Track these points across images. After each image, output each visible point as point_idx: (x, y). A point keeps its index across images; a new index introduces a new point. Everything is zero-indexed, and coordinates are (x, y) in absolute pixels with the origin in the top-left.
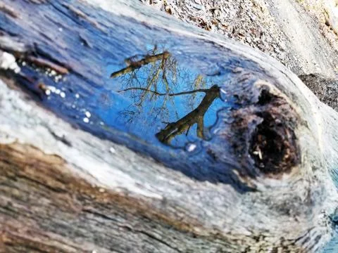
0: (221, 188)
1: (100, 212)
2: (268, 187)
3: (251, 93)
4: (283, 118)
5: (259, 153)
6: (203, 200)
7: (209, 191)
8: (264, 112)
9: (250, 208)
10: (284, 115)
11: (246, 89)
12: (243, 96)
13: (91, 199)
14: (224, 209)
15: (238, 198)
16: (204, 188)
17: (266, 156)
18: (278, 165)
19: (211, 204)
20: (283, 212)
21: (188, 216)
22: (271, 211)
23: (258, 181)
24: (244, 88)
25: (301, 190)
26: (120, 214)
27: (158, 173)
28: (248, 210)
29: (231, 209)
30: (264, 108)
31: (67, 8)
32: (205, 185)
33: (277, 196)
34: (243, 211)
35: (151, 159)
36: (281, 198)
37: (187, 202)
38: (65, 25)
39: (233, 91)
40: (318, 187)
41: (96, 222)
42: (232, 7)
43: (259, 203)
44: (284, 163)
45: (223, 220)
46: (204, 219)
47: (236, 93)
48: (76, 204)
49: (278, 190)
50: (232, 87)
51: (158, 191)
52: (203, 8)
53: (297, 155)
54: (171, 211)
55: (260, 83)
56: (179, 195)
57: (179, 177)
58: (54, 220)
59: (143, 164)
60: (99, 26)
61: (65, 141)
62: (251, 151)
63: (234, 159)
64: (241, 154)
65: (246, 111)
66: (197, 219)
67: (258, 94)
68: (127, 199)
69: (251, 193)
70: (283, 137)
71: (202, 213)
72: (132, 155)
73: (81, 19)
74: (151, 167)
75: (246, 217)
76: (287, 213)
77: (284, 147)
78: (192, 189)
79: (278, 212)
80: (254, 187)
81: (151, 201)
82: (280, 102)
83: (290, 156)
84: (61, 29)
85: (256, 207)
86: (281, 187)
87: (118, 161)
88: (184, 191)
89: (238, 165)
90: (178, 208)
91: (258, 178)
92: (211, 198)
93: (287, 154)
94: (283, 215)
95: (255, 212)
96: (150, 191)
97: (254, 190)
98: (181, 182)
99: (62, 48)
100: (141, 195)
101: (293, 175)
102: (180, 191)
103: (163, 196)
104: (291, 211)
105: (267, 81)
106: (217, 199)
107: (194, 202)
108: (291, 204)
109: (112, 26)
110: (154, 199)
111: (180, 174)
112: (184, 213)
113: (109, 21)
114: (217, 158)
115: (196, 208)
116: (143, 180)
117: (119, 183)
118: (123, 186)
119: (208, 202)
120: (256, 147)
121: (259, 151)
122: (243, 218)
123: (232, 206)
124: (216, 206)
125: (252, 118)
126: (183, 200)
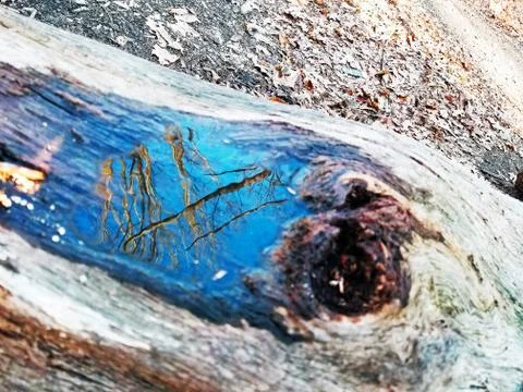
0: (250, 334)
1: (75, 370)
2: (335, 335)
3: (333, 192)
4: (381, 227)
5: (340, 283)
6: (217, 353)
7: (229, 340)
8: (351, 220)
9: (304, 369)
10: (383, 223)
11: (326, 187)
12: (321, 197)
13: (61, 350)
14: (253, 369)
15: (278, 350)
16: (221, 334)
17: (350, 288)
18: (367, 302)
19: (230, 360)
20: (367, 379)
21: (193, 377)
22: (345, 376)
23: (316, 326)
24: (322, 186)
25: (398, 342)
26: (106, 373)
27: (149, 311)
28: (298, 372)
29: (266, 368)
30: (353, 214)
31: (61, 97)
32: (224, 330)
33: (352, 351)
34: (287, 372)
35: (143, 291)
36: (360, 354)
37: (188, 355)
39: (304, 190)
40: (438, 338)
41: (70, 385)
42: (412, 68)
43: (317, 361)
44: (377, 299)
45: (253, 386)
46: (220, 383)
47: (309, 193)
48: (37, 356)
49: (353, 341)
51: (145, 338)
52: (364, 74)
53: (398, 285)
54: (168, 370)
55: (350, 175)
56: (177, 344)
57: (183, 318)
58: (8, 378)
59: (129, 299)
60: (103, 115)
61: (9, 266)
62: (325, 279)
63: (282, 290)
64: (294, 283)
65: (318, 218)
66: (208, 383)
67: (342, 194)
68: (101, 348)
69: (305, 345)
70: (375, 258)
71: (215, 373)
72: (114, 286)
73: (78, 109)
75: (294, 383)
76: (375, 381)
77: (376, 272)
78: (201, 336)
79: (359, 378)
80: (308, 335)
81: (135, 353)
82: (380, 204)
83: (385, 287)
84: (45, 124)
85: (313, 368)
86: (358, 335)
87: (88, 294)
88: (185, 339)
89: (287, 300)
90: (177, 364)
92: (231, 350)
93: (380, 283)
94: (368, 382)
95: (311, 376)
96: (131, 337)
97: (310, 338)
98: (183, 326)
100: (119, 343)
101: (386, 317)
102: (178, 338)
103: (151, 345)
104: (381, 377)
105: (364, 173)
106: (241, 352)
107: (200, 356)
108: (379, 364)
109: (125, 113)
110: (139, 350)
111: (185, 313)
112: (187, 372)
113: (122, 108)
114: (255, 289)
115: (205, 365)
116: (121, 322)
117: (85, 324)
118: (90, 329)
119: (226, 356)
120: (334, 274)
121: (339, 280)
122: (290, 385)
123: (267, 364)
124: (239, 363)
125: (321, 228)
126: (183, 352)
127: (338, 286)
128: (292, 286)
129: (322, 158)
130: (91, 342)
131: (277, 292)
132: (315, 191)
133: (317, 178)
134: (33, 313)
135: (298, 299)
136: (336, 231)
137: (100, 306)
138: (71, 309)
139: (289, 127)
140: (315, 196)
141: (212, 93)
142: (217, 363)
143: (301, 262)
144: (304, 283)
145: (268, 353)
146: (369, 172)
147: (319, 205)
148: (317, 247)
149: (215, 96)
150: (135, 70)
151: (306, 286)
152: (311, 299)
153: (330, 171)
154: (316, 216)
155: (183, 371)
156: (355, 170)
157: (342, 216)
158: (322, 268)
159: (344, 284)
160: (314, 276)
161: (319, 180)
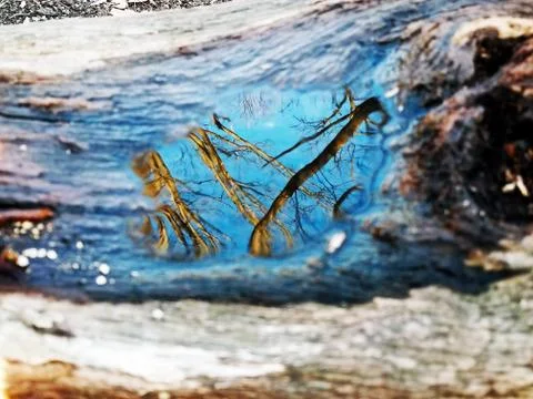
0: (418, 299)
3: (451, 63)
5: (517, 184)
6: (378, 339)
7: (386, 317)
9: (515, 317)
11: (437, 62)
12: (435, 79)
14: (439, 344)
15: (464, 304)
16: (373, 314)
19: (401, 343)
21: (360, 386)
24: (431, 62)
28: (507, 325)
29: (457, 336)
30: (494, 82)
31: (27, 105)
32: (375, 308)
34: (492, 330)
37: (340, 357)
38: (30, 136)
39: (408, 81)
43: (530, 298)
45: (450, 367)
46: (402, 380)
47: (416, 82)
50: (406, 72)
51: (270, 357)
54: (321, 390)
55: (465, 30)
56: (318, 349)
57: (311, 312)
59: (228, 317)
60: (91, 106)
61: (59, 332)
62: (493, 188)
63: (435, 225)
64: (448, 208)
65: (445, 108)
66: (384, 387)
67: (466, 61)
69: (501, 284)
71: (388, 369)
72: (202, 309)
73: (55, 111)
74: (244, 315)
75: (509, 342)
78: (345, 327)
81: (268, 384)
84: (23, 147)
85: (528, 310)
87: (173, 330)
88: (326, 337)
89: (447, 234)
90: (329, 376)
91: (504, 242)
92: (397, 330)
96: (252, 362)
97: (506, 272)
98: (315, 322)
99: (32, 177)
100: (240, 378)
102: (316, 340)
103: (283, 363)
105: (486, 17)
106: (411, 328)
107: (356, 352)
110: (271, 377)
111: (311, 307)
112: (348, 383)
114: (396, 238)
115: (369, 362)
116: (232, 348)
117: (186, 370)
118: (194, 373)
119: (392, 340)
120: (504, 175)
121: (515, 180)
122: (505, 346)
123: (457, 328)
124: (416, 343)
125: (455, 117)
126: (330, 357)
127: (517, 189)
128: (447, 212)
129: (413, 27)
130: (204, 390)
131: (428, 230)
132: (424, 75)
133: (418, 56)
134: (114, 381)
135: (463, 226)
136: (478, 112)
137: (194, 338)
138: (159, 356)
139: (346, 7)
140: (426, 81)
141: (218, 16)
142: (384, 354)
143: (445, 176)
144: (462, 200)
145: (452, 313)
146: (493, 13)
147: (439, 92)
148: (460, 145)
149: (224, 18)
150: (103, 34)
151: (466, 203)
152: (482, 218)
153: (434, 38)
154: (440, 108)
155: (343, 383)
156: (470, 20)
157: (479, 90)
158: (482, 175)
159: (525, 183)
160: (474, 189)
161: (423, 57)
